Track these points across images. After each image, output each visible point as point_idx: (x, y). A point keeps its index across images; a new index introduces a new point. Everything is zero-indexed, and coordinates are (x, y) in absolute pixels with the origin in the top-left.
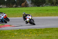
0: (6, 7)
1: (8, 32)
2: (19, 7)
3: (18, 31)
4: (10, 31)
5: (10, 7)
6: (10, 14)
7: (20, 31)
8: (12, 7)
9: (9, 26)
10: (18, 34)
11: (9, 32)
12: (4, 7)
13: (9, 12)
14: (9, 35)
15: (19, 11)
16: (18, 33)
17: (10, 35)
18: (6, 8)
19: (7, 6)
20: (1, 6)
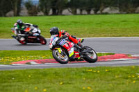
0: (118, 11)
1: (121, 72)
4: (125, 70)
6: (128, 28)
8: (133, 12)
9: (124, 57)
11: (124, 72)
12: (114, 12)
14: (124, 78)
17: (127, 78)
18: (118, 14)
20: (107, 10)
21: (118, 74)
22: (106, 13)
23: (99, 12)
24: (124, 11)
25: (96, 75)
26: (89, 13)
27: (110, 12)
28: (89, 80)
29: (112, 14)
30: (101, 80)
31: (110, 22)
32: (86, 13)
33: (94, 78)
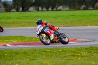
0: (68, 9)
1: (70, 51)
2: (91, 8)
3: (88, 49)
5: (75, 10)
6: (75, 21)
7: (92, 49)
8: (79, 9)
9: (72, 41)
10: (88, 54)
11: (73, 51)
12: (65, 9)
13: (73, 18)
14: (73, 56)
15: (91, 15)
16: (88, 52)
17: (75, 56)
18: (68, 10)
19: (70, 8)
20: (60, 8)
21: (69, 53)
22: (60, 10)
23: (55, 9)
24: (73, 8)
25: (53, 54)
26: (48, 10)
27: (62, 9)
28: (48, 57)
29: (64, 10)
30: (57, 57)
31: (63, 16)
32: (46, 10)
33: (52, 56)
